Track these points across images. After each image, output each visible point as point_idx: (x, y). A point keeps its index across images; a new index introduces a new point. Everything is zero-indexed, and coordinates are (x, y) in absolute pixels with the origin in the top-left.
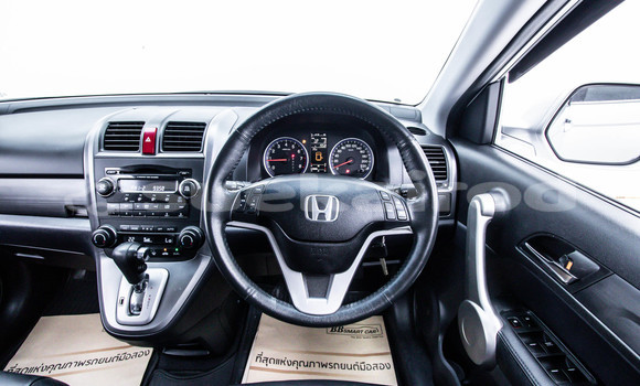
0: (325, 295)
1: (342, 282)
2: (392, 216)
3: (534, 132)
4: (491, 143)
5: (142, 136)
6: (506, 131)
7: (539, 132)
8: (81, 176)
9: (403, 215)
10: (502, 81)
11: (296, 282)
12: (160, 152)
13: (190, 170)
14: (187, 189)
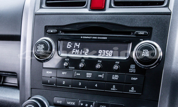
8: (17, 38)
12: (110, 7)
13: (150, 29)
14: (146, 54)
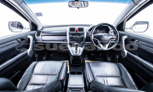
0: (105, 47)
1: (107, 45)
2: (113, 37)
3: (130, 28)
4: (124, 30)
5: (75, 30)
6: (126, 28)
7: (131, 28)
9: (114, 37)
10: (125, 21)
11: (101, 45)
12: (78, 32)
13: (82, 34)
